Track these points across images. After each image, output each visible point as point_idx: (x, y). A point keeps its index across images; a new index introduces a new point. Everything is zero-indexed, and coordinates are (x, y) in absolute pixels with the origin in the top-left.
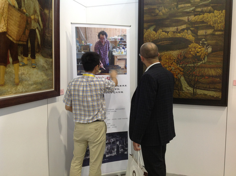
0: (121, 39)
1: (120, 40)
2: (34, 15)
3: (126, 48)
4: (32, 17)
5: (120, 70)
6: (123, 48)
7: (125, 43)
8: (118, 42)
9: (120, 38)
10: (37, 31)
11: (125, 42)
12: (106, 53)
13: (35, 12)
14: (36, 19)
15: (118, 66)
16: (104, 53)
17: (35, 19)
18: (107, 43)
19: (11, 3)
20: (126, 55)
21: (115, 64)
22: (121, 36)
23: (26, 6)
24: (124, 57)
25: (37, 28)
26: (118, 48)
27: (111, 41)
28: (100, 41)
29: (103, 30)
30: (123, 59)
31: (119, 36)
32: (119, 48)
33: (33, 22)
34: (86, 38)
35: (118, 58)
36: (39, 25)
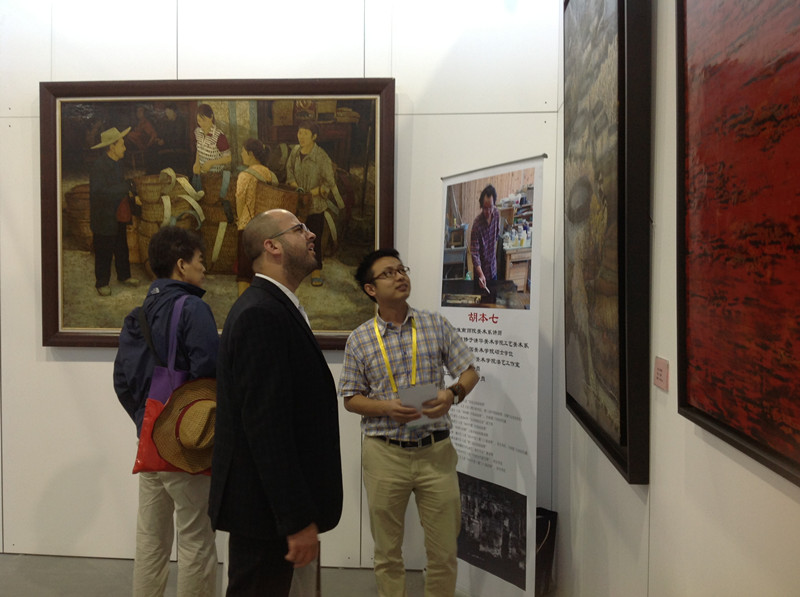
0: (523, 201)
1: (518, 205)
2: (320, 186)
3: (531, 225)
4: (315, 192)
5: (516, 295)
6: (525, 228)
7: (530, 213)
8: (515, 211)
9: (520, 196)
10: (327, 216)
11: (530, 208)
12: (493, 244)
13: (322, 180)
14: (325, 193)
15: (511, 282)
16: (489, 247)
17: (320, 195)
18: (495, 216)
19: (262, 179)
20: (529, 249)
21: (507, 279)
22: (521, 192)
23: (297, 175)
24: (526, 256)
25: (328, 210)
26: (514, 228)
27: (502, 211)
28: (483, 213)
29: (489, 182)
30: (522, 262)
31: (517, 193)
32: (516, 228)
33: (315, 201)
34: (461, 210)
35: (514, 257)
36: (335, 203)
